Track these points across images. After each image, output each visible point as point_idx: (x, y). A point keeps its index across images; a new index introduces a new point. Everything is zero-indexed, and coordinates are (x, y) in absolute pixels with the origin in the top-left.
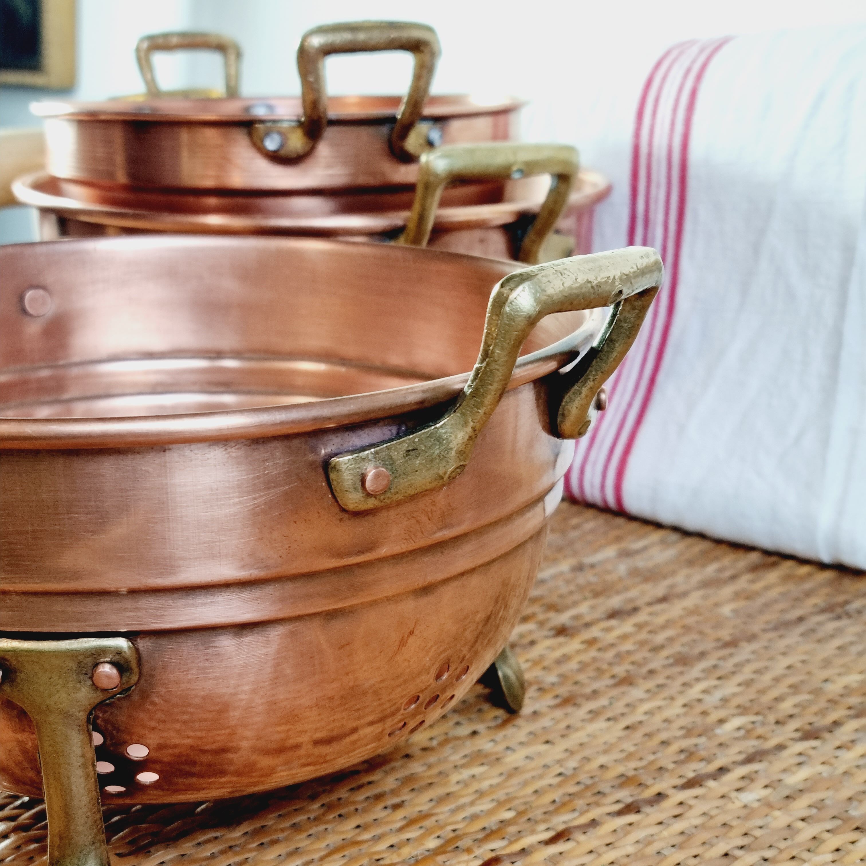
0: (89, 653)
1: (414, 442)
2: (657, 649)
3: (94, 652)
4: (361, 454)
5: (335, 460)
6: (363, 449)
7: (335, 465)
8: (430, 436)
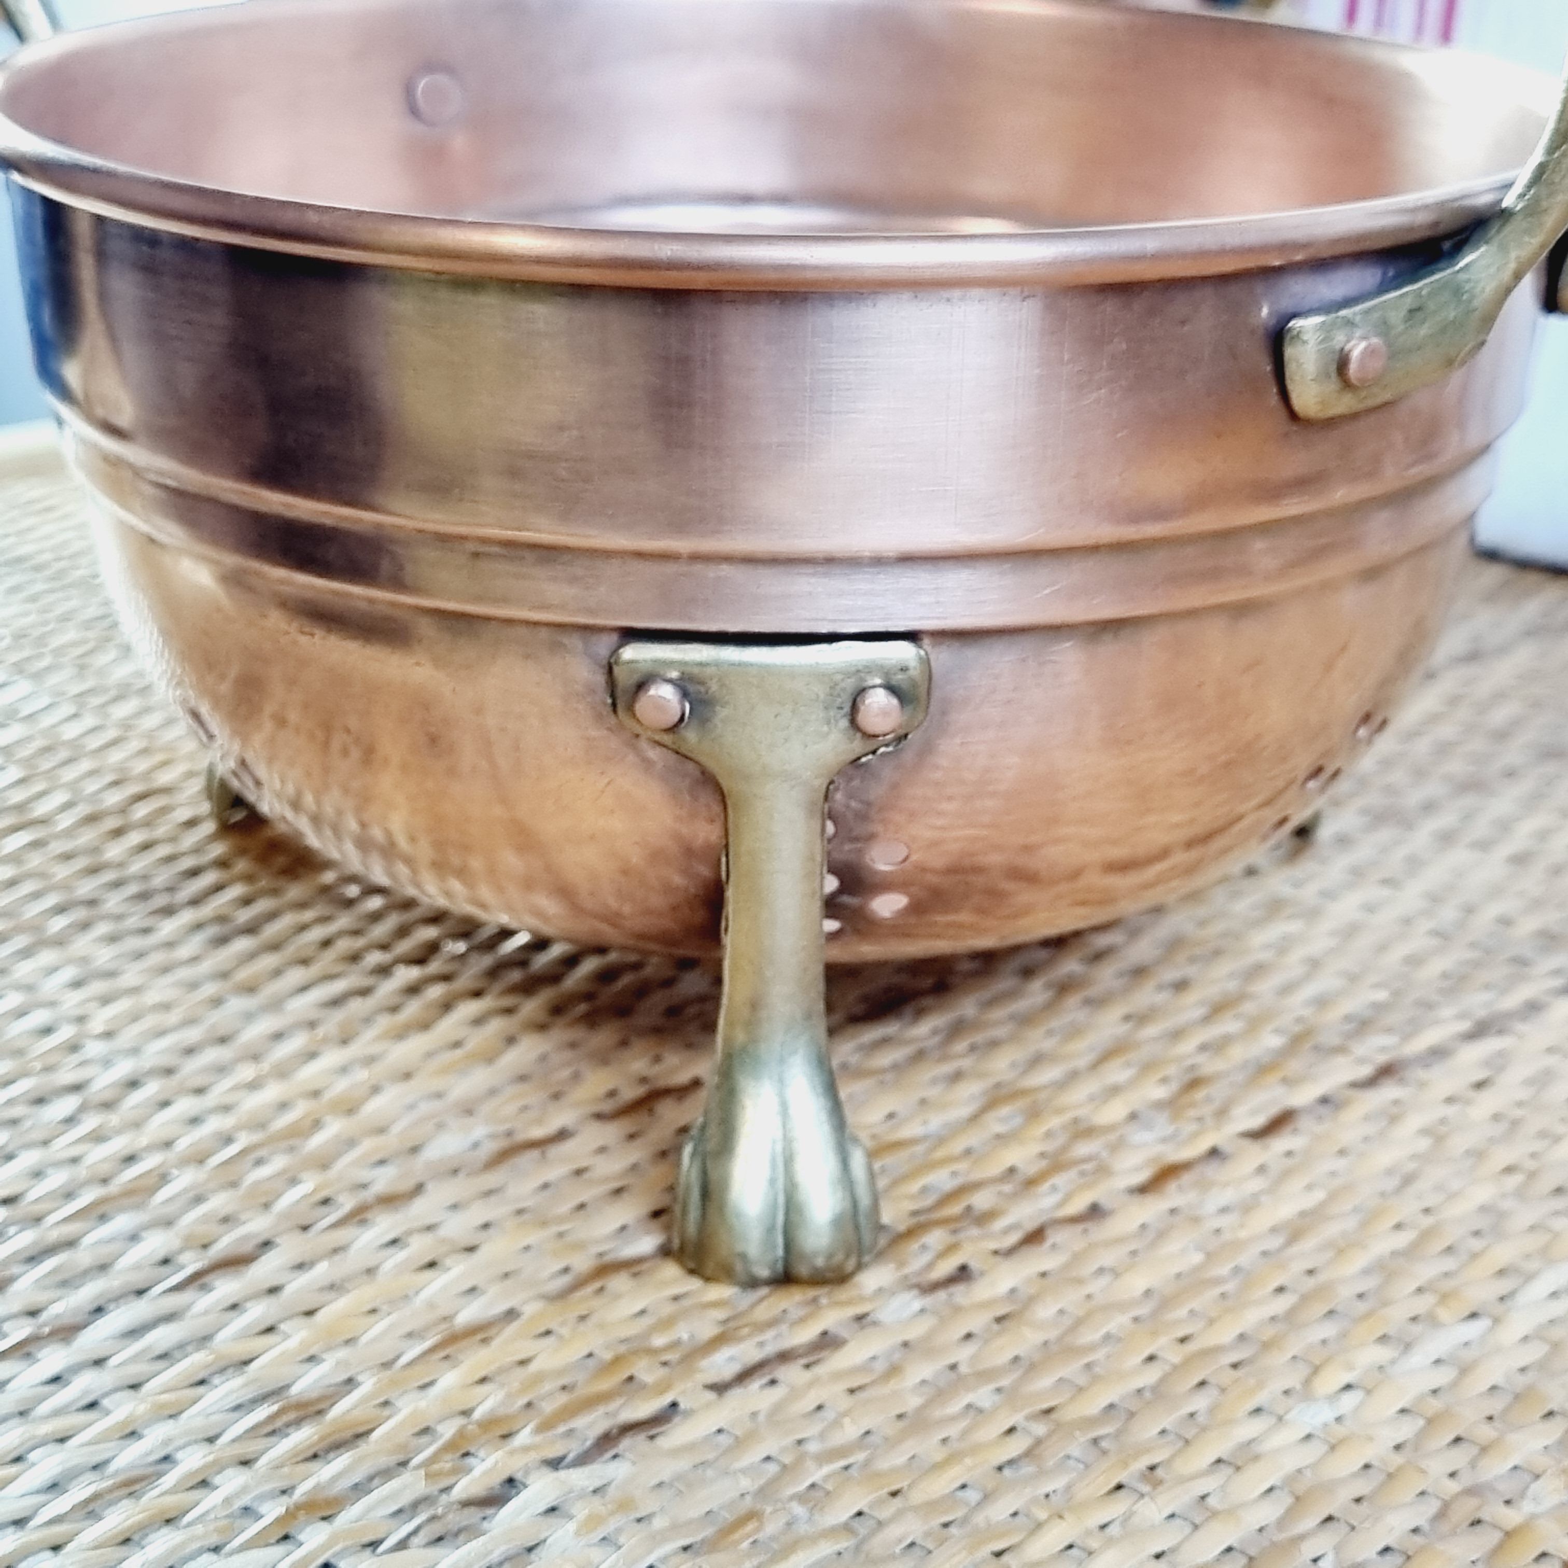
0: (853, 669)
1: (1421, 296)
2: (1501, 735)
3: (860, 668)
4: (1343, 313)
5: (1295, 324)
6: (1348, 302)
7: (1299, 332)
8: (1443, 286)
